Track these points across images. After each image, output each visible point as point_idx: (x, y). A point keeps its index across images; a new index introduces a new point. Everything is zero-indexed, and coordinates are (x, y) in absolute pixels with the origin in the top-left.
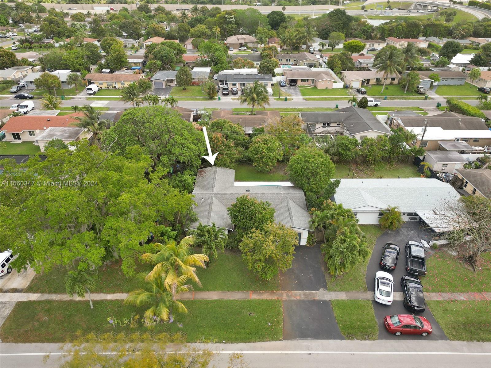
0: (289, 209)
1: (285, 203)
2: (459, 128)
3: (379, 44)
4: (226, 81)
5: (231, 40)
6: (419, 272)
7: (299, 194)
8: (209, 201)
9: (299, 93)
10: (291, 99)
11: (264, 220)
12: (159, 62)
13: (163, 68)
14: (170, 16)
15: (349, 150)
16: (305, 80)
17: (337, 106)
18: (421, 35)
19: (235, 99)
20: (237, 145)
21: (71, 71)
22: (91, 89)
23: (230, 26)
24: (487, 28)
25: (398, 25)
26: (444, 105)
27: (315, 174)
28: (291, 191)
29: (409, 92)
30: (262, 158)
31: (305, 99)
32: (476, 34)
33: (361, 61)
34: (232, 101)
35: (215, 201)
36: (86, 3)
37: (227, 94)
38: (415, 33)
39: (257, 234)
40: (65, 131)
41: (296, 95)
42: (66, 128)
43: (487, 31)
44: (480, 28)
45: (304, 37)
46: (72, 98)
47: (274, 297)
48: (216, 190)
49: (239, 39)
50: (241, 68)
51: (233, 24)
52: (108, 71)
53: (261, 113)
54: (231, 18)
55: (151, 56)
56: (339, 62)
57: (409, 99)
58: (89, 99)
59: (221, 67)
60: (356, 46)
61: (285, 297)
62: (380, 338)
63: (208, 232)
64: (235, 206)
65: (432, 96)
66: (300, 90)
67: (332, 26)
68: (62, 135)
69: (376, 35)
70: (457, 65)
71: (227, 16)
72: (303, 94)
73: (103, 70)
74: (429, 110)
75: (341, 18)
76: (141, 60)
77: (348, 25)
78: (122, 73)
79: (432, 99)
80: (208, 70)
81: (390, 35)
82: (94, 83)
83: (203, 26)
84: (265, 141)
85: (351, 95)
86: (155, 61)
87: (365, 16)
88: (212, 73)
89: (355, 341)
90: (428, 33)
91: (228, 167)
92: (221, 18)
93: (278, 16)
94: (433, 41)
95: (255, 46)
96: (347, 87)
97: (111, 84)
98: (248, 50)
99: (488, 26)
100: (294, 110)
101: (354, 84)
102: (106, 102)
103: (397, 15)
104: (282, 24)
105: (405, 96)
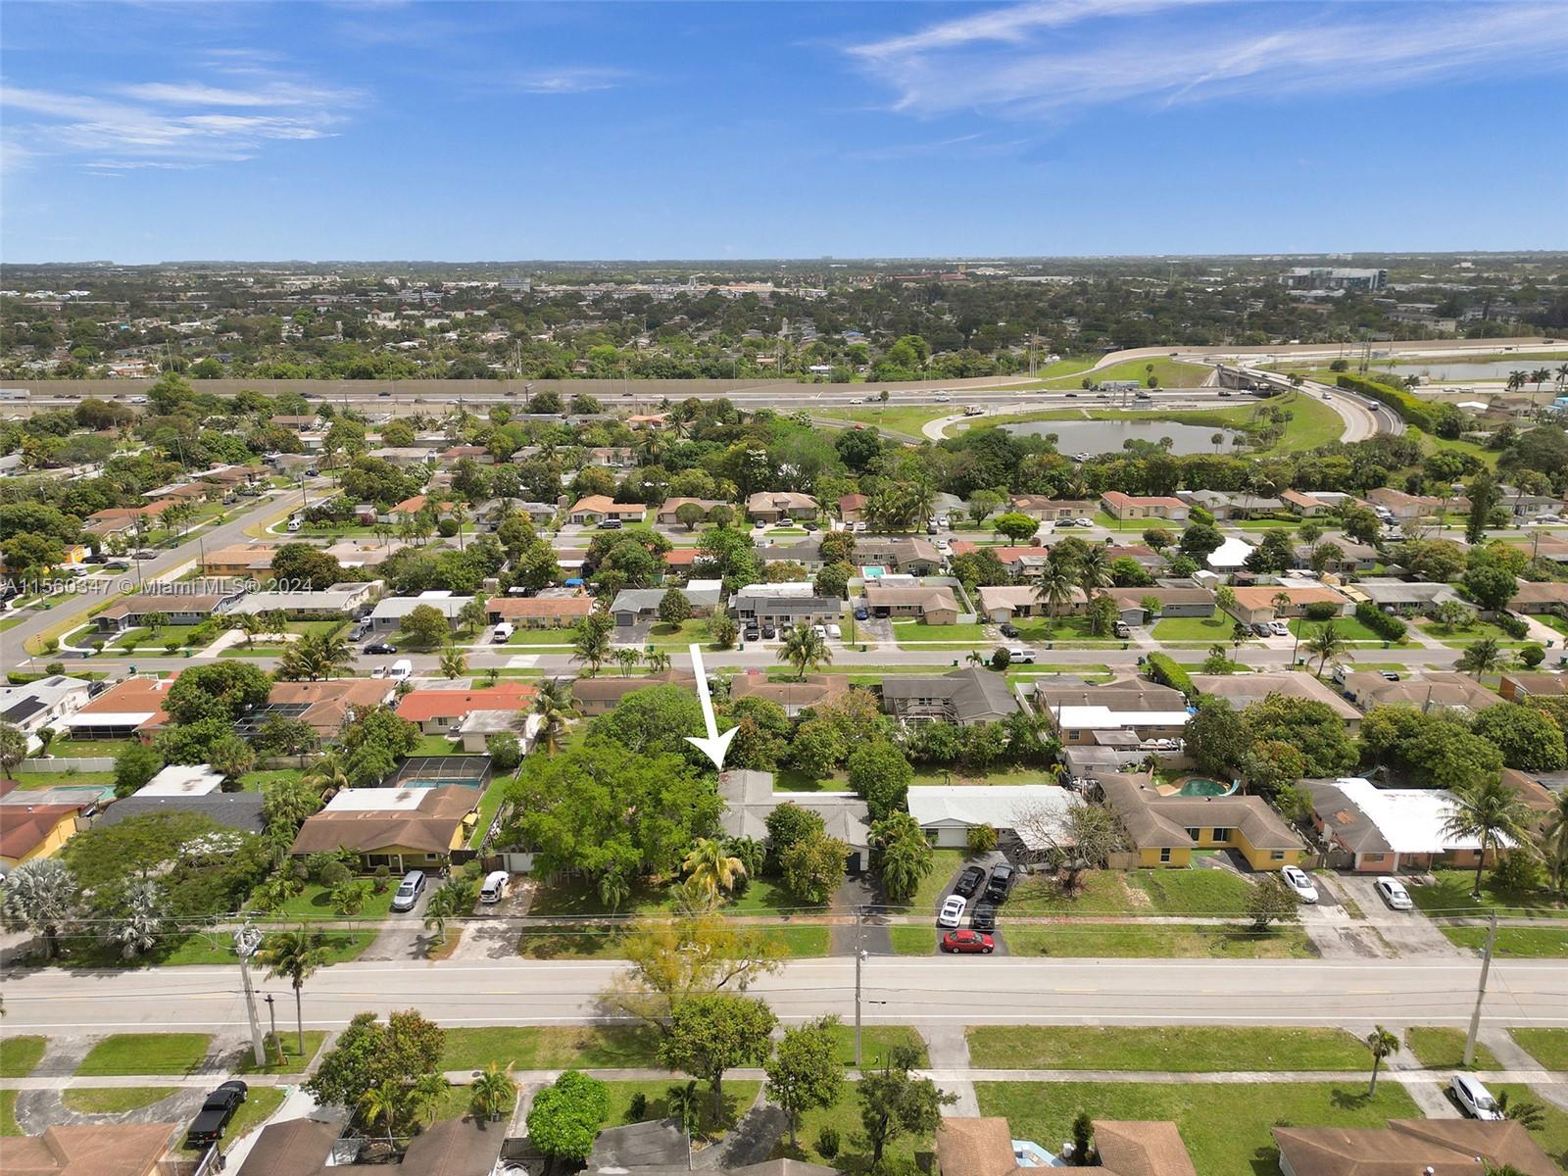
0: (846, 824)
1: (841, 816)
2: (1137, 708)
3: (1081, 511)
4: (753, 612)
5: (762, 502)
6: (999, 895)
7: (862, 807)
8: (739, 815)
9: (891, 635)
10: (875, 648)
11: (808, 830)
12: (623, 575)
13: (631, 584)
14: (615, 431)
15: (946, 745)
16: (908, 608)
17: (956, 662)
18: (1181, 485)
19: (770, 647)
20: (775, 736)
21: (450, 592)
22: (503, 633)
24: (1326, 470)
25: (1129, 466)
27: (881, 778)
28: (852, 801)
30: (813, 756)
31: (900, 647)
32: (1303, 484)
33: (1026, 560)
34: (764, 651)
35: (746, 814)
36: (394, 379)
37: (755, 639)
38: (1168, 481)
39: (801, 846)
40: (499, 716)
41: (885, 637)
42: (500, 712)
43: (1325, 477)
44: (1310, 470)
45: (914, 504)
46: (469, 651)
47: (823, 923)
48: (748, 801)
49: (775, 504)
50: (782, 580)
51: (763, 466)
52: (521, 590)
53: (815, 680)
54: (760, 455)
55: (606, 562)
56: (975, 568)
57: (1095, 648)
58: (499, 651)
59: (742, 580)
60: (1019, 527)
61: (835, 922)
62: (937, 954)
63: (744, 844)
64: (772, 814)
65: (1139, 642)
66: (896, 627)
67: (980, 471)
68: (497, 723)
69: (1078, 488)
70: (1221, 570)
71: (749, 451)
72: (899, 637)
73: (512, 590)
74: (1122, 670)
75: (1000, 453)
76: (578, 563)
77: (1015, 465)
78: (552, 595)
79: (1139, 647)
80: (715, 585)
81: (1112, 487)
82: (502, 620)
83: (699, 472)
84: (816, 730)
85: (991, 638)
86: (615, 572)
87: (1084, 411)
88: (727, 591)
89: (909, 957)
90: (1197, 481)
91: (764, 770)
92: (737, 455)
93: (863, 442)
94: (1202, 504)
95: (812, 515)
96: (983, 622)
97: (536, 621)
98: (795, 526)
99: (1327, 466)
100: (877, 669)
101: (997, 617)
102: (534, 658)
103: (1164, 407)
104: (872, 460)
105: (1089, 641)
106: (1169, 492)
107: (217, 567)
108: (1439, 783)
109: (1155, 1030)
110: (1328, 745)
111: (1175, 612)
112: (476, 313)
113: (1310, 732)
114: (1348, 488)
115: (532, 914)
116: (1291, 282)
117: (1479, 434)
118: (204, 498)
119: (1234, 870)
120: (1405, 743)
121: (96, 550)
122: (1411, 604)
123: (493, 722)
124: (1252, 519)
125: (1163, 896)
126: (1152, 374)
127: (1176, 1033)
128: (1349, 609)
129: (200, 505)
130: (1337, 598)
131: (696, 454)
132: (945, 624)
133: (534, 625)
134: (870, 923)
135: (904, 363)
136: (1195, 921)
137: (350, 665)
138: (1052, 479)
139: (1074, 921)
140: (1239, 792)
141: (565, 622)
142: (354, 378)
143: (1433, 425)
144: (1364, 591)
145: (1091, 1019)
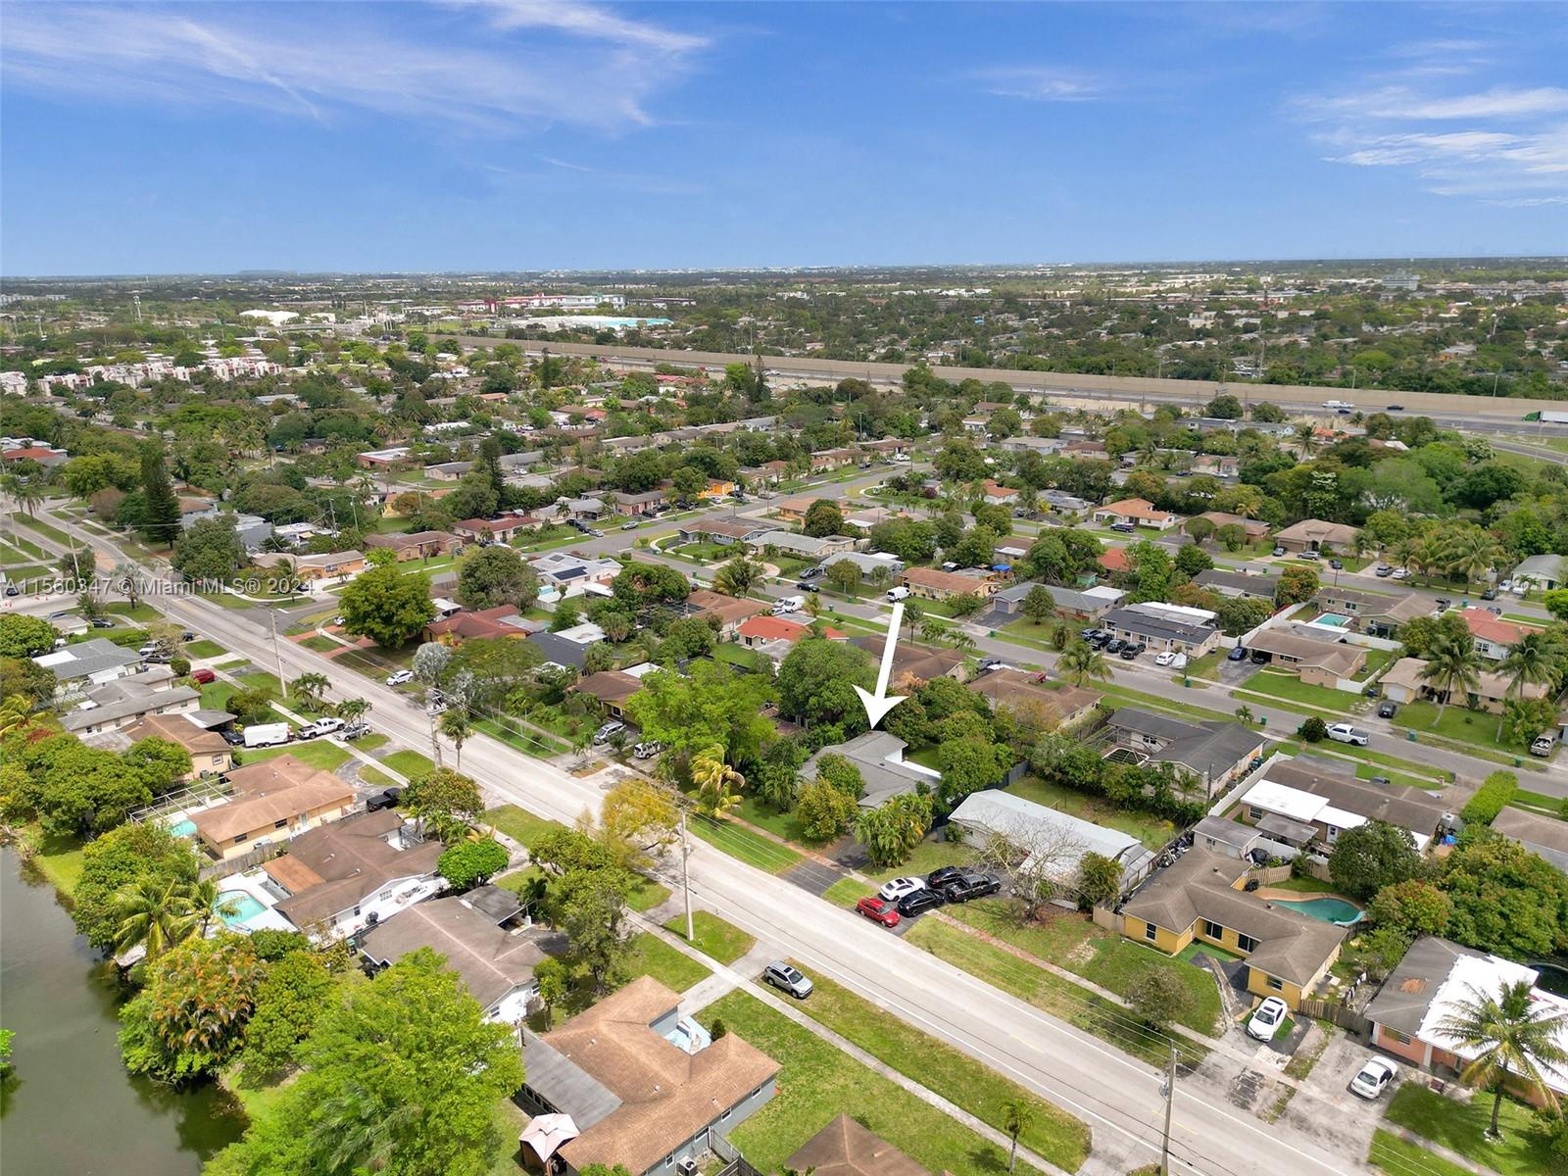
4: (1114, 624)
6: (956, 894)
9: (1242, 679)
10: (1204, 687)
13: (1044, 578)
16: (1288, 658)
21: (895, 556)
23: (1317, 495)
31: (1233, 693)
41: (1231, 681)
46: (864, 602)
49: (1308, 533)
50: (1188, 604)
51: (1328, 491)
54: (1325, 479)
57: (1476, 755)
58: (883, 608)
61: (813, 857)
62: (848, 910)
65: (1555, 766)
71: (1315, 473)
73: (946, 564)
76: (1022, 553)
80: (1117, 594)
82: (907, 585)
91: (901, 738)
96: (1369, 694)
97: (932, 592)
101: (1391, 692)
107: (789, 511)
112: (1302, 313)
118: (850, 461)
119: (1223, 979)
121: (742, 488)
125: (1102, 962)
129: (844, 466)
132: (1322, 685)
133: (930, 594)
134: (836, 870)
137: (759, 591)
139: (994, 941)
142: (1088, 372)
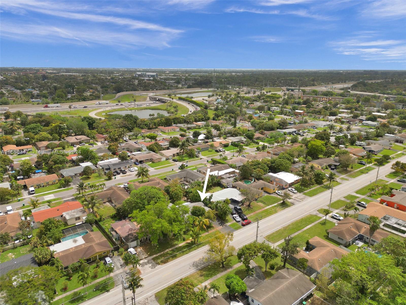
2: (223, 170)
4: (109, 168)
5: (73, 140)
6: (242, 212)
13: (64, 167)
16: (147, 160)
17: (173, 170)
18: (173, 123)
25: (161, 120)
26: (210, 160)
29: (193, 157)
33: (162, 144)
39: (207, 214)
44: (196, 118)
47: (215, 230)
49: (77, 139)
50: (107, 159)
52: (22, 177)
54: (64, 126)
56: (156, 147)
57: (195, 160)
58: (35, 196)
60: (154, 136)
61: (217, 229)
62: (243, 227)
66: (148, 165)
68: (77, 214)
69: (152, 126)
70: (200, 140)
71: (60, 125)
72: (152, 167)
73: (18, 178)
81: (159, 125)
82: (28, 187)
83: (45, 133)
85: (172, 163)
86: (57, 165)
87: (126, 108)
88: (95, 164)
89: (239, 230)
90: (176, 122)
92: (56, 127)
93: (90, 119)
94: (181, 127)
95: (89, 141)
96: (167, 159)
97: (40, 185)
98: (86, 145)
99: (199, 116)
100: (156, 175)
101: (170, 158)
102: (52, 195)
103: (145, 106)
104: (94, 124)
105: (193, 159)
106: (170, 125)
108: (282, 170)
109: (289, 225)
110: (264, 168)
111: (203, 150)
113: (260, 166)
114: (203, 121)
115: (150, 255)
116: (137, 76)
117: (211, 108)
119: (268, 194)
120: (274, 165)
122: (238, 141)
123: (75, 214)
124: (192, 129)
125: (265, 203)
126: (134, 98)
127: (293, 224)
128: (230, 144)
130: (227, 142)
131: (36, 128)
132: (159, 162)
133: (39, 186)
134: (224, 227)
135: (62, 98)
136: (273, 205)
138: (146, 125)
139: (257, 212)
140: (255, 181)
141: (50, 183)
143: (203, 106)
144: (230, 140)
145: (279, 227)
